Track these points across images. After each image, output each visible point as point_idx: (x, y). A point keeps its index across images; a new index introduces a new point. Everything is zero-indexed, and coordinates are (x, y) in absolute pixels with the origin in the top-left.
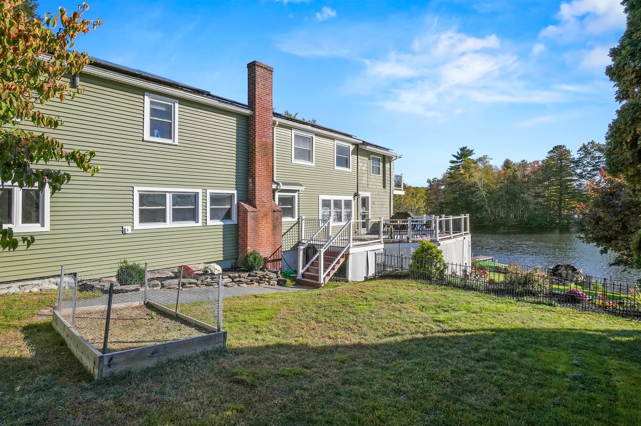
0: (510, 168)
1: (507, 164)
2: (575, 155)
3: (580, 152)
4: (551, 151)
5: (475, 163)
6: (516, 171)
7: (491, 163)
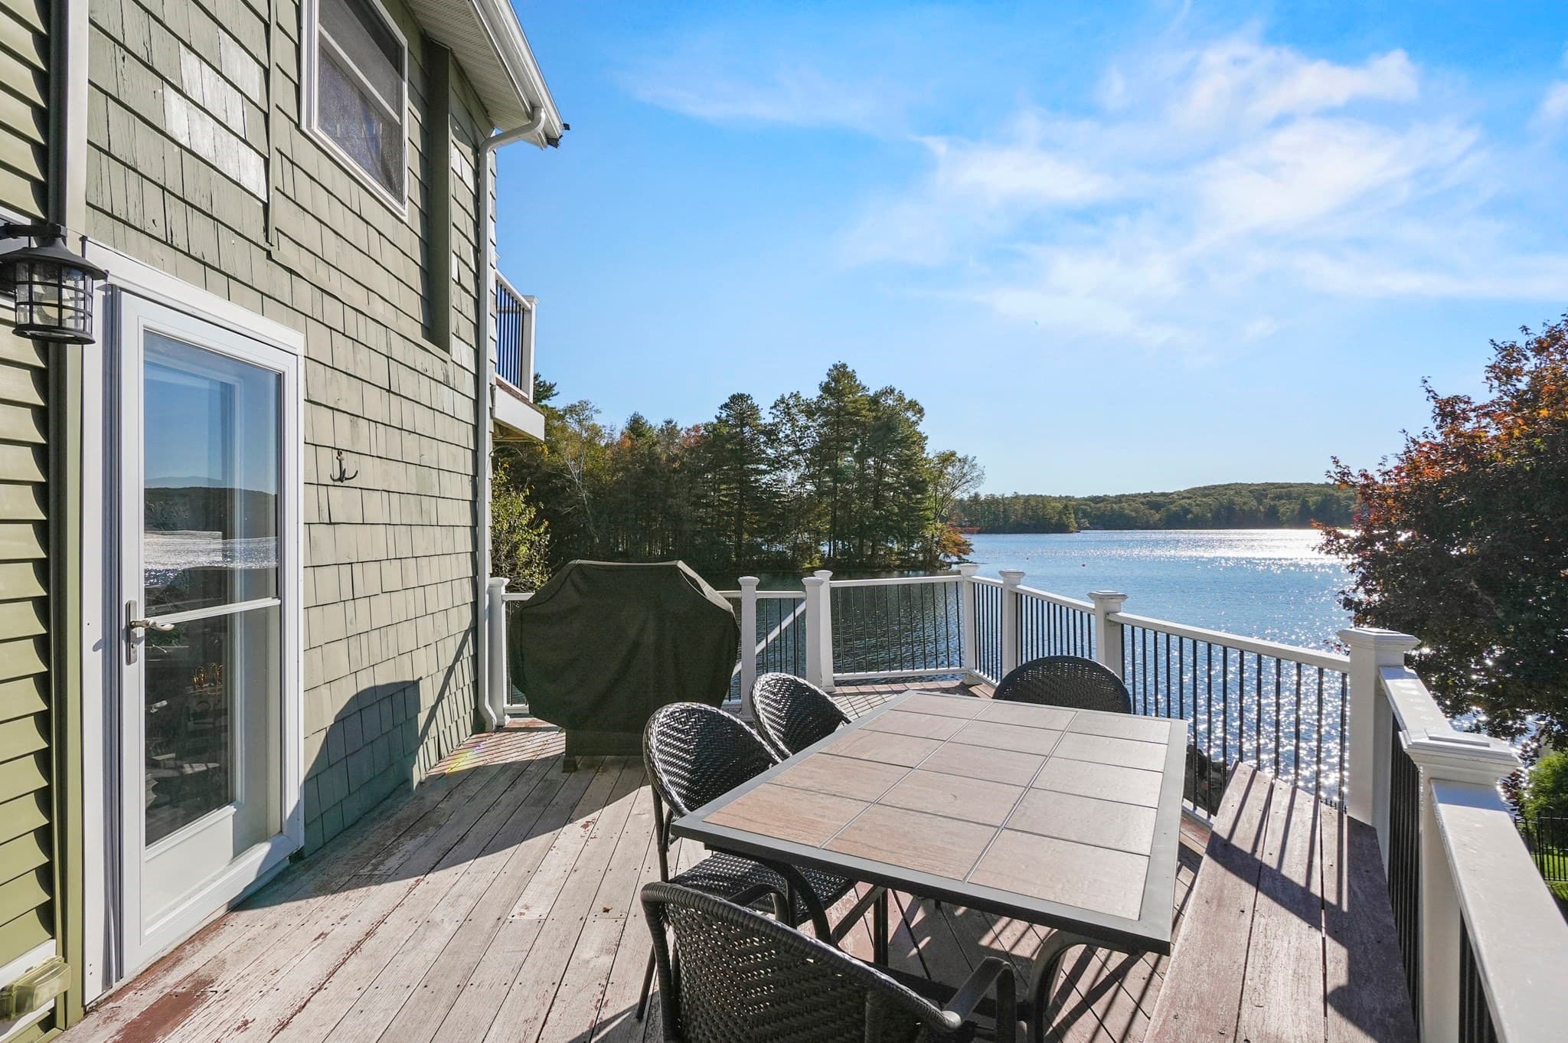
0: (644, 435)
1: (636, 425)
2: (766, 418)
3: (774, 411)
4: (726, 406)
5: (561, 417)
6: (655, 444)
7: (598, 420)
